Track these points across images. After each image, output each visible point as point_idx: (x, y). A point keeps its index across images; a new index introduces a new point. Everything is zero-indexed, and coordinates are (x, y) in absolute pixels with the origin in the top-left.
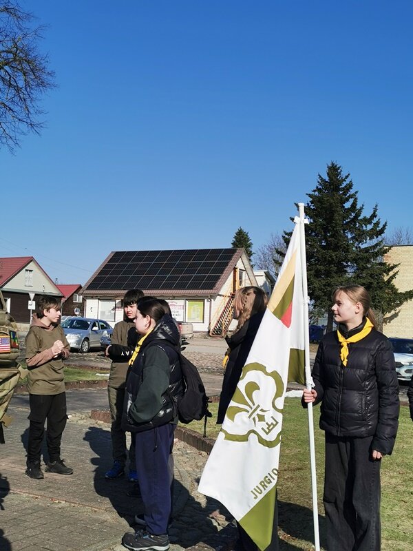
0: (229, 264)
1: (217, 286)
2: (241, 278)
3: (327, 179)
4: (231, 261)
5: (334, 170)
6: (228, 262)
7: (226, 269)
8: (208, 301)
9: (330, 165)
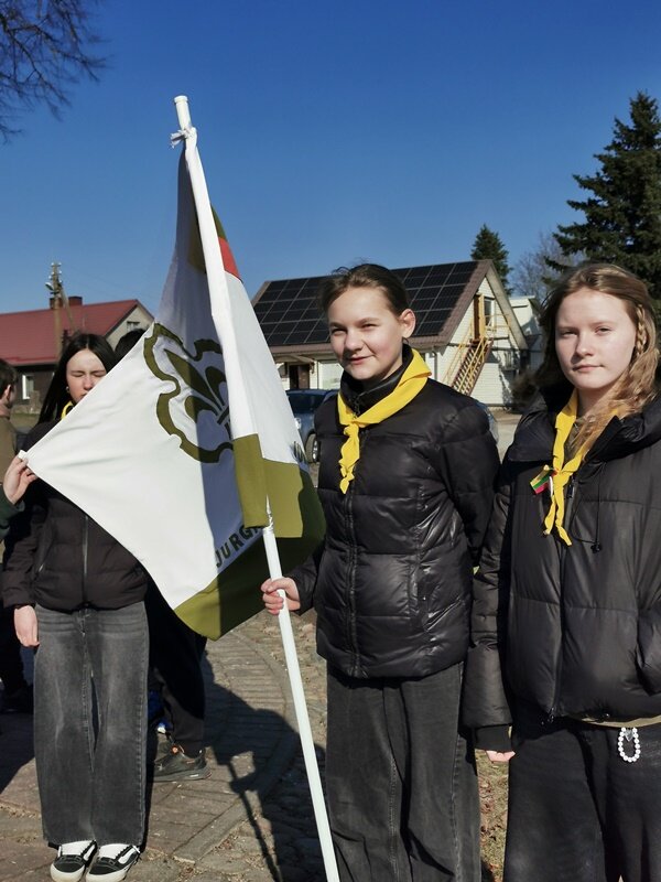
0: (466, 290)
1: (445, 328)
2: (487, 312)
3: (631, 125)
4: (469, 284)
5: (642, 107)
6: (464, 286)
7: (461, 298)
8: (431, 356)
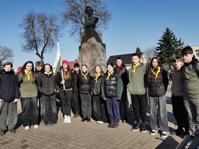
2: (144, 60)
5: (168, 30)
9: (167, 29)
